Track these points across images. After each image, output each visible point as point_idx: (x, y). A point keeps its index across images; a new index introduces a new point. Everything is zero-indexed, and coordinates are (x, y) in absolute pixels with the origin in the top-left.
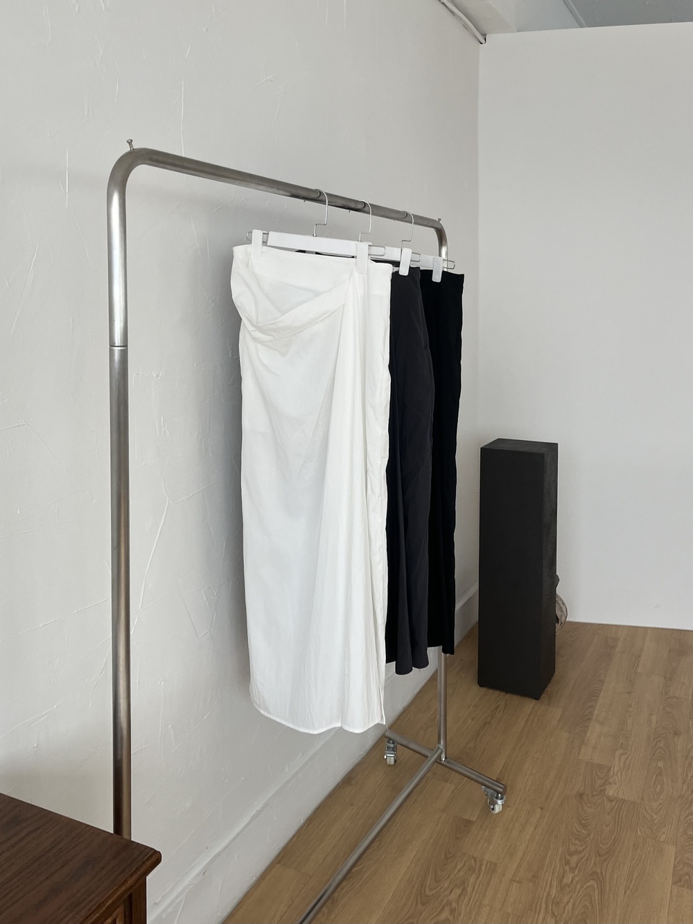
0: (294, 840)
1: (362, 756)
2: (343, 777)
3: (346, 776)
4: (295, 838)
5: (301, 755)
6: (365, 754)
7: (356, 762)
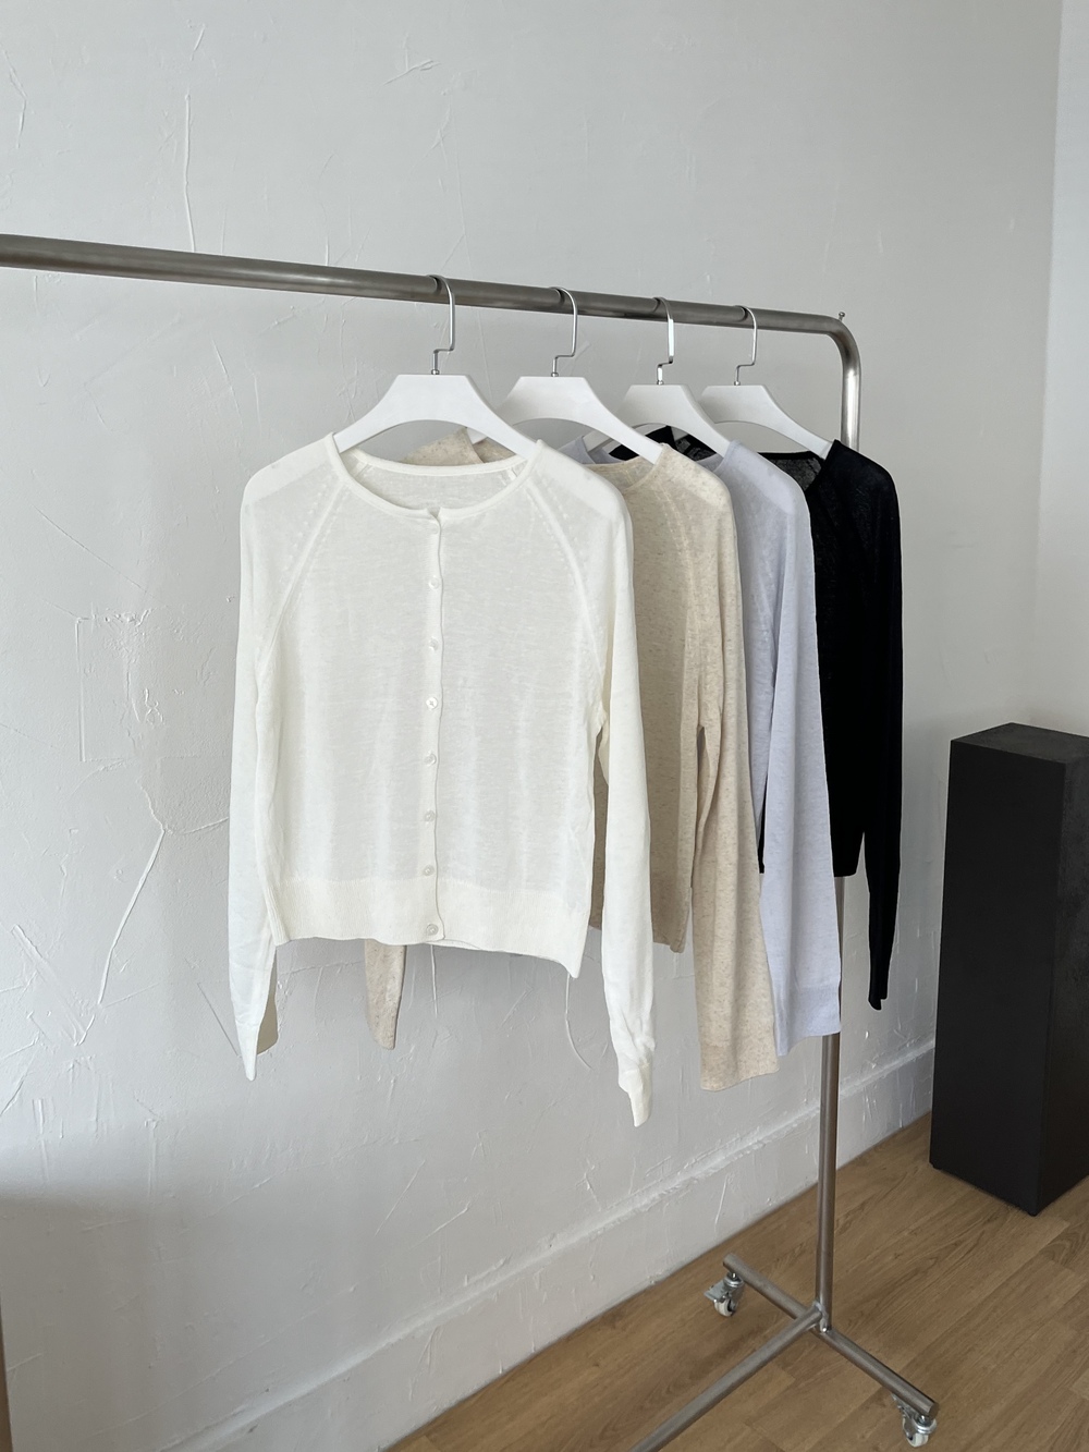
0: (472, 1402)
1: (660, 1278)
2: (604, 1310)
3: (613, 1308)
4: (474, 1400)
5: (501, 1262)
6: (668, 1274)
7: (640, 1288)
